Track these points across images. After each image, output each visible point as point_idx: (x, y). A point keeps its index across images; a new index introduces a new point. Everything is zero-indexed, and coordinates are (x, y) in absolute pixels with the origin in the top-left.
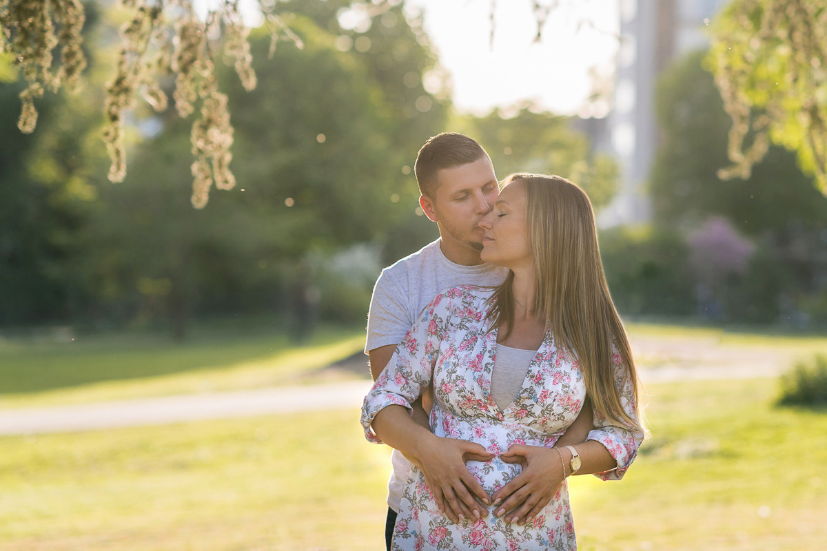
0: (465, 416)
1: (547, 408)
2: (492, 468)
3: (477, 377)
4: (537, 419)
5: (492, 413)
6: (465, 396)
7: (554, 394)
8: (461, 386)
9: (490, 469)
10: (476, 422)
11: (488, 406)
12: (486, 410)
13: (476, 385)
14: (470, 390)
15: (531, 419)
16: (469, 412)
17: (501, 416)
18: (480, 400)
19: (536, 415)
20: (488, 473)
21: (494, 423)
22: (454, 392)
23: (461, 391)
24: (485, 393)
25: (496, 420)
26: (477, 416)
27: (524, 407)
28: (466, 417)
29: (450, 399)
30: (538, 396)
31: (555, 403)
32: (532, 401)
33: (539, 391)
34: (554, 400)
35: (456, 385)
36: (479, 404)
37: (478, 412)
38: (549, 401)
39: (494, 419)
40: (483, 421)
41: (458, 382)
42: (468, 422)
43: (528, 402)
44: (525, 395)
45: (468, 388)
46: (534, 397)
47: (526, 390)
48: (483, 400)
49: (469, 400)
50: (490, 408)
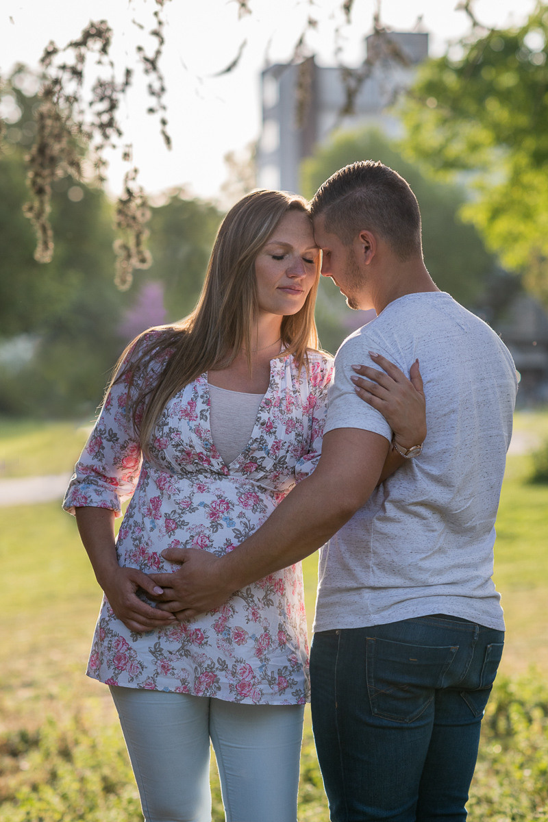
0: (185, 473)
1: (279, 461)
2: (221, 525)
3: (193, 427)
4: (268, 474)
5: (216, 467)
6: (183, 451)
7: (287, 445)
8: (177, 439)
9: (219, 527)
10: (198, 479)
11: (211, 459)
12: (209, 464)
13: (194, 436)
14: (188, 442)
15: (262, 474)
16: (190, 468)
17: (226, 470)
18: (202, 453)
19: (267, 469)
20: (216, 531)
21: (219, 479)
22: (170, 447)
23: (178, 445)
24: (207, 445)
25: (221, 475)
26: (199, 472)
27: (254, 460)
28: (187, 474)
29: (167, 456)
30: (269, 447)
31: (289, 455)
32: (263, 454)
33: (270, 441)
34: (287, 452)
35: (171, 439)
36: (201, 458)
37: (200, 467)
38: (281, 453)
39: (219, 474)
40: (206, 477)
41: (173, 435)
42: (188, 479)
43: (258, 454)
44: (255, 446)
45: (186, 441)
46: (265, 449)
47: (256, 440)
48: (205, 453)
49: (188, 454)
50: (213, 461)
